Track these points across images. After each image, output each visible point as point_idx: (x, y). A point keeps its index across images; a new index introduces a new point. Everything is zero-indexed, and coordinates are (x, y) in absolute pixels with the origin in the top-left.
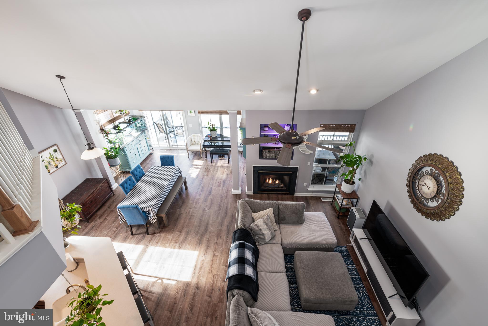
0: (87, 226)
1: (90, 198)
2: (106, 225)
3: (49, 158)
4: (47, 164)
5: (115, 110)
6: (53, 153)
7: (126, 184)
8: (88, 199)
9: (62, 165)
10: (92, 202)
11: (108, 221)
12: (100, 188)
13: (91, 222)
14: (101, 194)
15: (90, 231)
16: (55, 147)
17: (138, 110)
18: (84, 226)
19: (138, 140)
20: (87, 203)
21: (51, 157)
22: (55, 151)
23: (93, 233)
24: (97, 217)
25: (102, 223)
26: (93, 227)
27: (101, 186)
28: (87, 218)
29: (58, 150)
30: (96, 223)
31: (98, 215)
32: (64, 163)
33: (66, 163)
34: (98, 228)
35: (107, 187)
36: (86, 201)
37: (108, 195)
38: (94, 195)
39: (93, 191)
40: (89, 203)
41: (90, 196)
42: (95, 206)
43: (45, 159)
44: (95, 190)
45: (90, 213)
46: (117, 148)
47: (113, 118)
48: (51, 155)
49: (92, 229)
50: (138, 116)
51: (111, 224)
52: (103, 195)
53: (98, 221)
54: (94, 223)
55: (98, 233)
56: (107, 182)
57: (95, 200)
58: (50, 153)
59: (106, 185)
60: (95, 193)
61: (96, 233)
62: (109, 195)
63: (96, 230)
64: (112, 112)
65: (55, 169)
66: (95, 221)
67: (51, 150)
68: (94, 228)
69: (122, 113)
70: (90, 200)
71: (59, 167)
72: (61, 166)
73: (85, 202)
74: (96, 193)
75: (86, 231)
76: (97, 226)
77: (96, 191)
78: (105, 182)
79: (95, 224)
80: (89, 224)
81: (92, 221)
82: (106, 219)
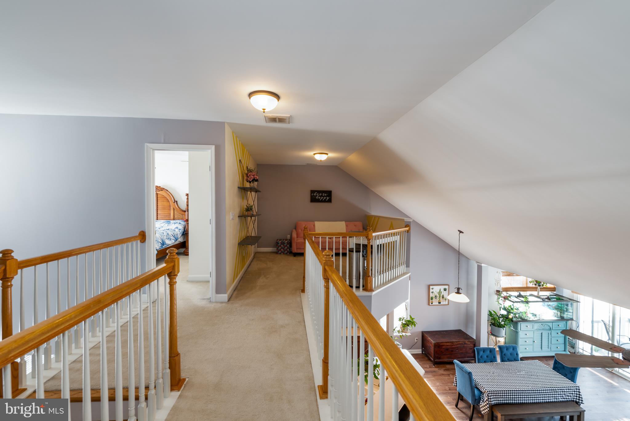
0: (431, 368)
1: (448, 345)
2: (444, 379)
3: (438, 292)
4: (434, 296)
5: (530, 278)
6: (442, 290)
7: (483, 352)
8: (446, 344)
9: (445, 304)
10: (447, 349)
11: (449, 378)
12: (463, 344)
13: (436, 367)
14: (461, 350)
15: (429, 372)
16: (447, 287)
17: (571, 291)
18: (429, 366)
19: (549, 326)
20: (443, 347)
21: (440, 292)
22: (445, 290)
23: (430, 375)
24: (444, 368)
25: (443, 374)
26: (435, 372)
27: (465, 343)
28: (435, 360)
29: (447, 290)
30: (439, 371)
31: (446, 367)
32: (447, 303)
33: (448, 304)
34: (436, 375)
35: (472, 349)
36: (443, 344)
37: (468, 357)
38: (453, 345)
39: (454, 341)
40: (444, 348)
41: (448, 342)
42: (448, 356)
43: (434, 292)
44: (457, 341)
45: (440, 358)
46: (508, 319)
47: (525, 286)
48: (440, 291)
49: (432, 372)
50: (565, 297)
51: (448, 383)
52: (462, 353)
53: (442, 371)
54: (437, 369)
55: (432, 379)
56: (474, 343)
57: (452, 351)
58: (440, 289)
59: (471, 346)
60: (454, 344)
61: (431, 378)
62: (469, 359)
63: (434, 376)
64: (527, 280)
65: (438, 304)
66: (440, 369)
67: (442, 288)
68: (434, 374)
69: (537, 284)
70: (447, 347)
71: (442, 303)
72: (443, 304)
73: (441, 344)
74: (456, 345)
75: (427, 370)
76: (437, 373)
77: (457, 343)
78: (472, 342)
79: (437, 371)
80: (433, 367)
81: (438, 367)
82: (449, 375)
